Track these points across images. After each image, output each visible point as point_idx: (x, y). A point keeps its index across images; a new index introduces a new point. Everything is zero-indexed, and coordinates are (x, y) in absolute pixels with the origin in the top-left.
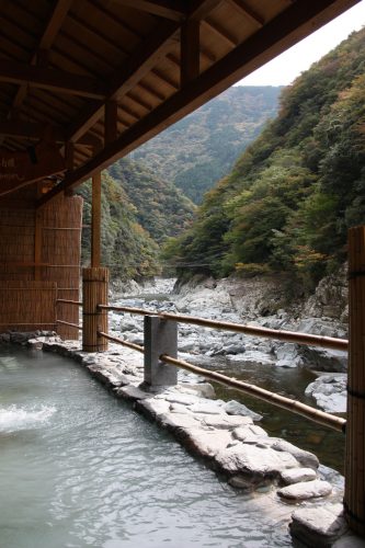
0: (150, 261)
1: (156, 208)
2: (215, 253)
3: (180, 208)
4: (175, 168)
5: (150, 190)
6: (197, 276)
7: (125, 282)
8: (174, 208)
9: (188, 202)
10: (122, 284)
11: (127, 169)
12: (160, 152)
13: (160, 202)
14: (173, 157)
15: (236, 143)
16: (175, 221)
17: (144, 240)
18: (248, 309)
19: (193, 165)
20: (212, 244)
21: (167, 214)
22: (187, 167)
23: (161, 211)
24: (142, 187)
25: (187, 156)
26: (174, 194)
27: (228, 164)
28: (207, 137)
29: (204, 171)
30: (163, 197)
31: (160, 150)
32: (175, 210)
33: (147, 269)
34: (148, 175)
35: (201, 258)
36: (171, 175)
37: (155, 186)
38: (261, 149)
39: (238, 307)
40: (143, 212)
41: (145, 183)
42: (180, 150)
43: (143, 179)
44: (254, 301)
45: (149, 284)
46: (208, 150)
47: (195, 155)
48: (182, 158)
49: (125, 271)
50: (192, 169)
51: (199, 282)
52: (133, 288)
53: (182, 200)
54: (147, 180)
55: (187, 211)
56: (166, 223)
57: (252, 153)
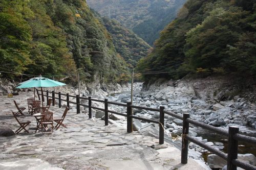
0: (125, 73)
1: (124, 44)
2: (171, 65)
3: (138, 44)
4: (133, 23)
5: (121, 35)
6: (160, 79)
7: (115, 85)
8: (134, 44)
9: (141, 41)
10: (113, 86)
11: (107, 24)
12: (123, 15)
13: (126, 41)
14: (131, 17)
15: (165, 8)
16: (135, 51)
17: (121, 61)
18: (209, 97)
19: (142, 21)
20: (169, 60)
21: (131, 48)
22: (139, 22)
23: (127, 46)
24: (116, 33)
25: (139, 16)
26: (134, 37)
27: (162, 20)
28: (149, 6)
29: (149, 24)
30: (128, 39)
31: (124, 14)
32: (135, 45)
33: (124, 77)
34: (119, 27)
35: (163, 69)
36: (130, 27)
37: (123, 32)
38: (193, 4)
39: (202, 95)
40: (117, 47)
41: (118, 31)
42: (134, 13)
43: (117, 29)
44: (213, 91)
45: (125, 86)
46: (150, 12)
47: (143, 15)
48: (136, 17)
49: (115, 78)
50: (142, 23)
51: (162, 83)
52: (119, 88)
53: (138, 40)
54: (119, 30)
55: (141, 46)
56: (130, 53)
57: (188, 8)
